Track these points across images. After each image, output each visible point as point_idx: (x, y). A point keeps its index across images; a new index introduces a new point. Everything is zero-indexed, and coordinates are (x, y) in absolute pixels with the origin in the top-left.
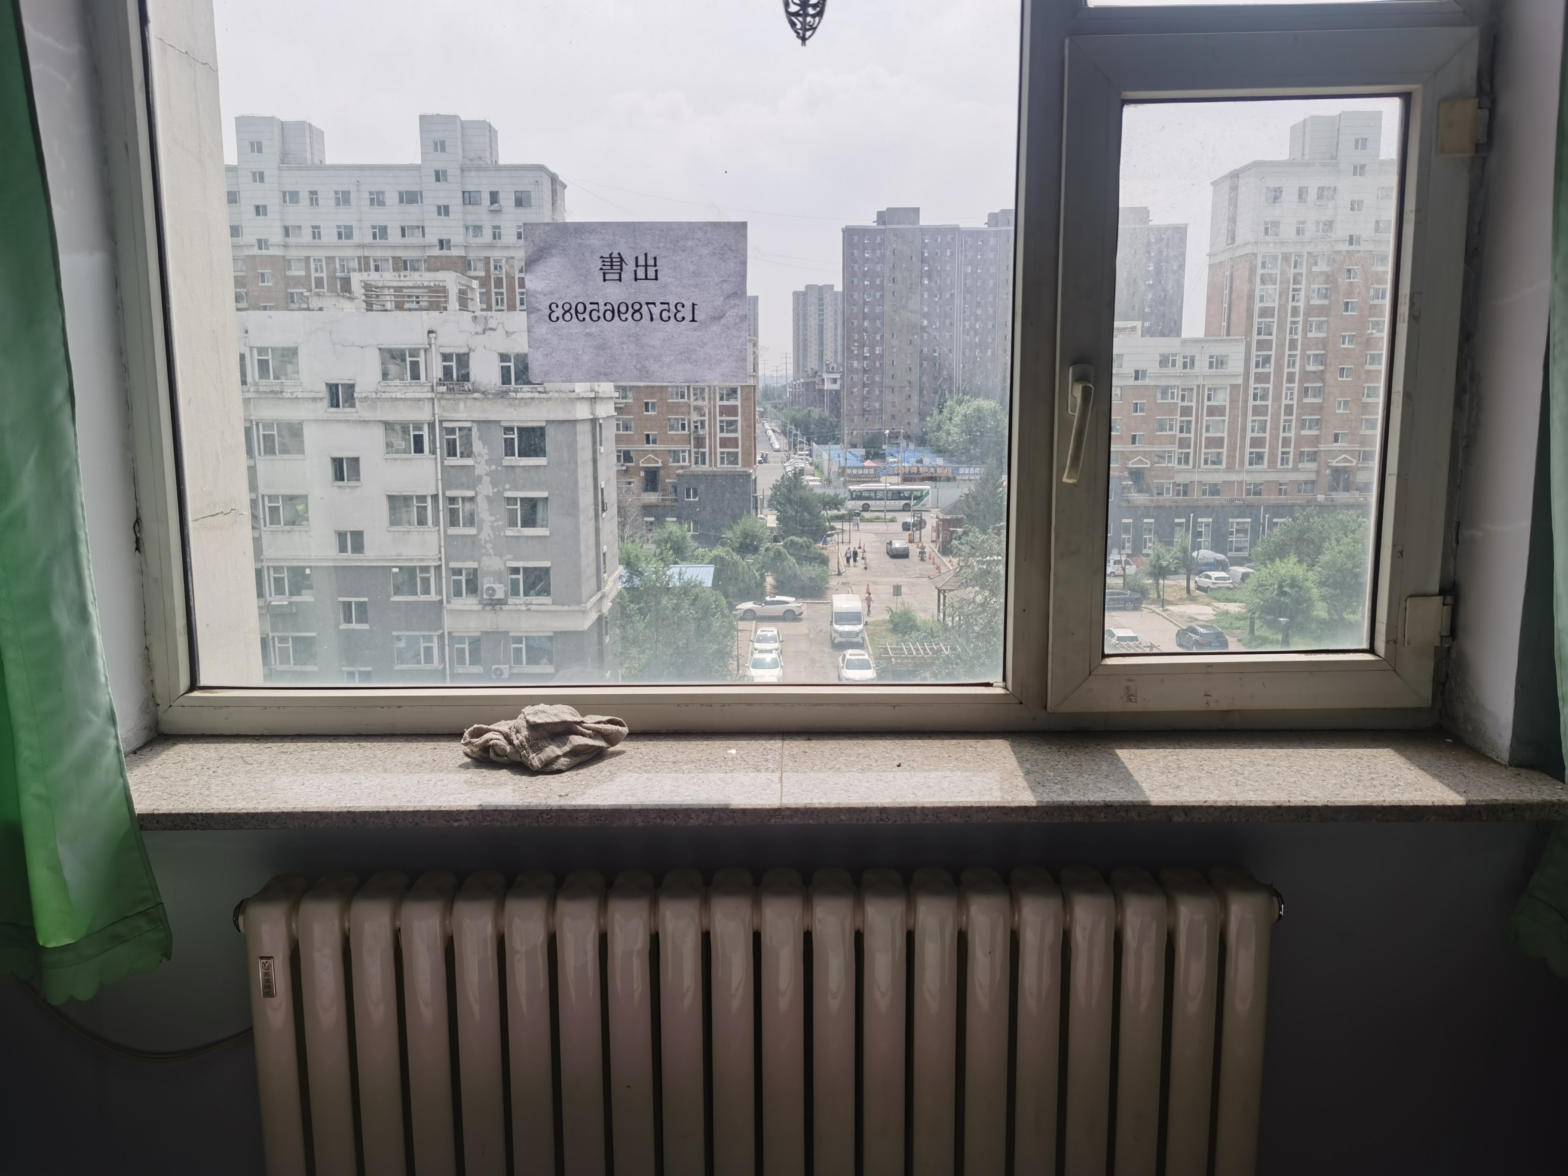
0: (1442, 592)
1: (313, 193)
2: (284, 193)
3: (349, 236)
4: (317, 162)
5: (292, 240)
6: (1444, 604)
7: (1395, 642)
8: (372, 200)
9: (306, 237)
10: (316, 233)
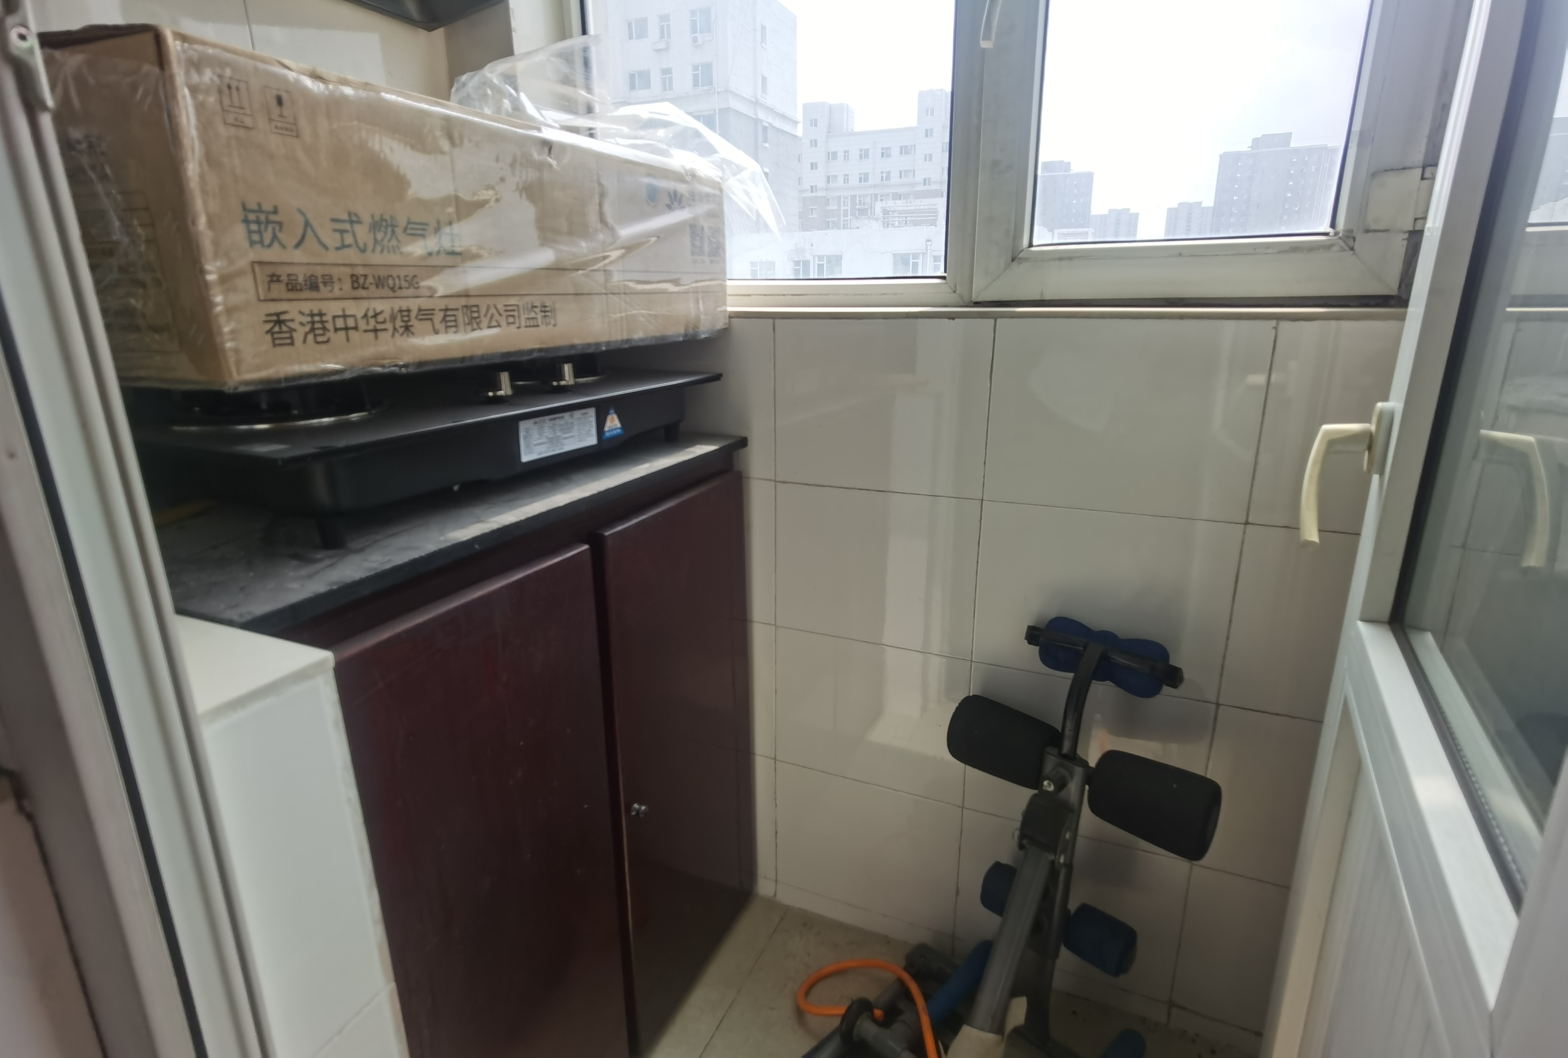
1: (846, 152)
2: (829, 154)
3: (866, 180)
4: (850, 130)
5: (832, 185)
8: (883, 154)
9: (840, 182)
10: (846, 180)
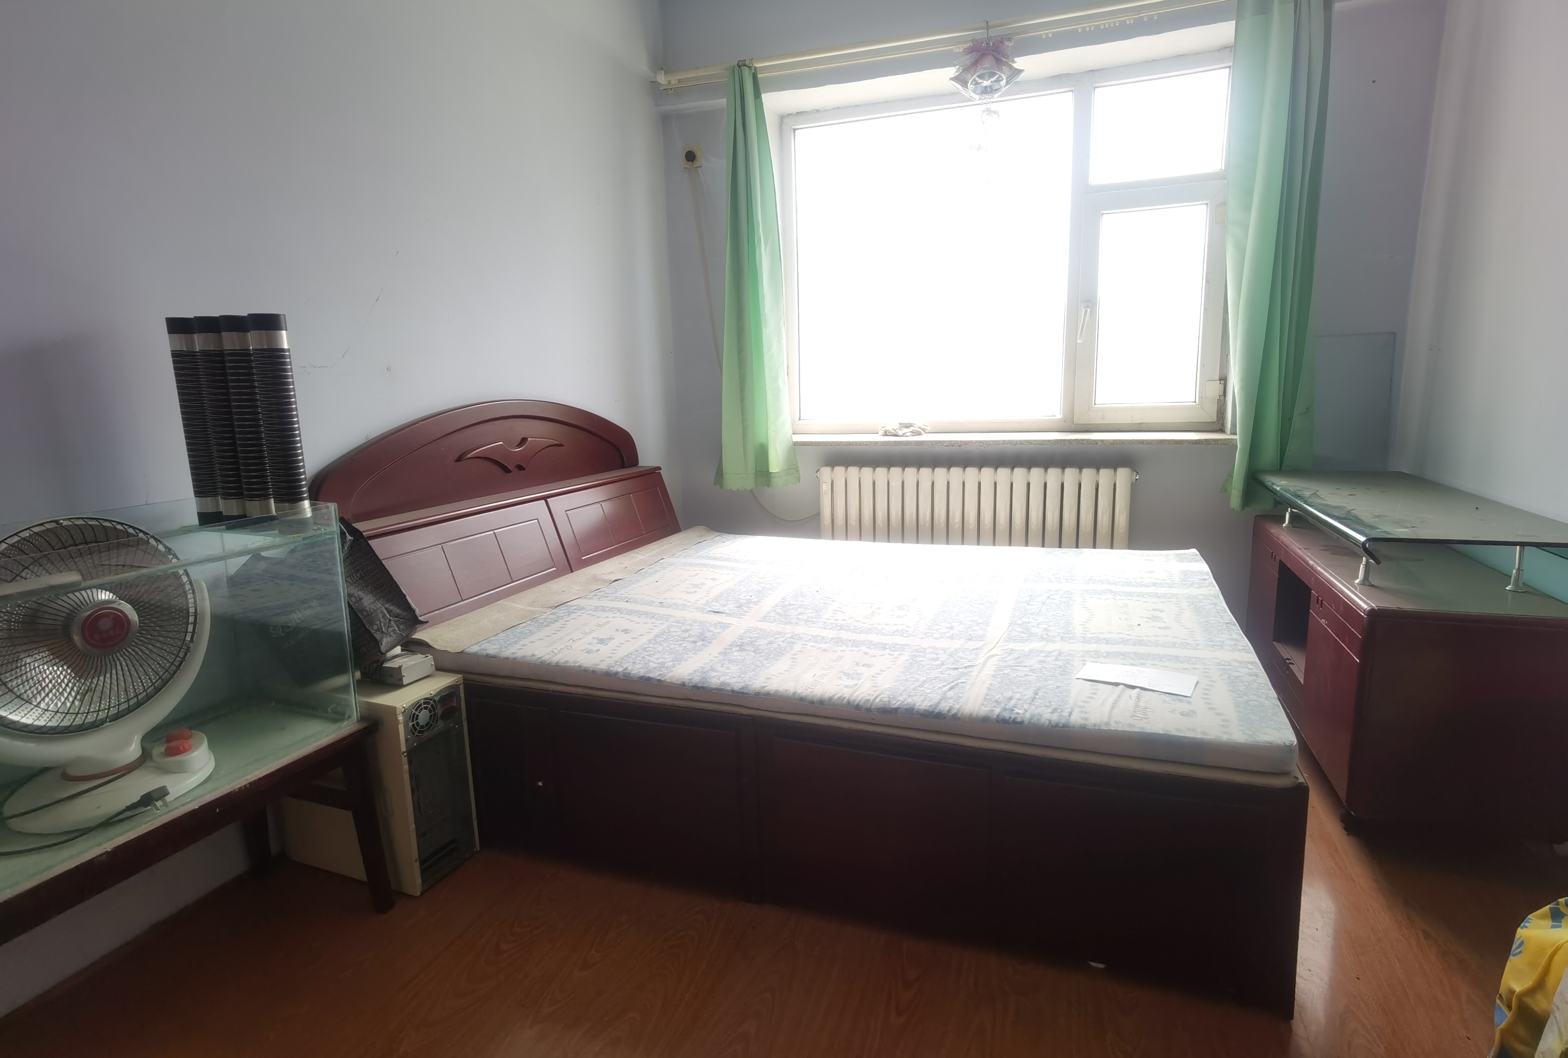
0: (1220, 380)
6: (1220, 384)
7: (1202, 398)
